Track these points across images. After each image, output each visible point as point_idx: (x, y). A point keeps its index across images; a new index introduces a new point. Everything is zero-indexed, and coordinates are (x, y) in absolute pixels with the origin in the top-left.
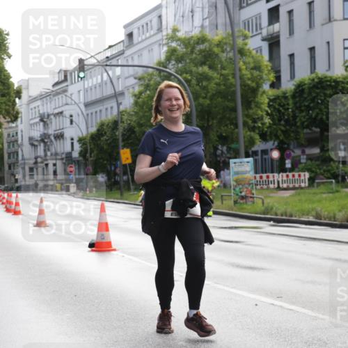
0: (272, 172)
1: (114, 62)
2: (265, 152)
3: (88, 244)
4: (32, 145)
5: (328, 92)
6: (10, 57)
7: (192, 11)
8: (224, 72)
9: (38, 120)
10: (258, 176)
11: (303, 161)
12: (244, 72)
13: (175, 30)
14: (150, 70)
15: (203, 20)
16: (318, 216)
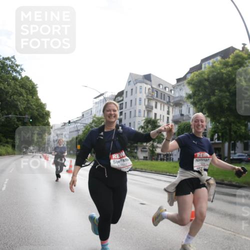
14: (88, 125)
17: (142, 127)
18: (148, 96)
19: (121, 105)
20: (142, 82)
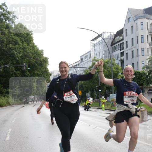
1: (77, 66)
5: (138, 76)
6: (49, 65)
7: (99, 53)
8: (108, 69)
12: (114, 69)
13: (95, 58)
14: (87, 69)
15: (102, 55)
17: (147, 67)
18: (150, 32)
19: (121, 45)
20: (143, 17)
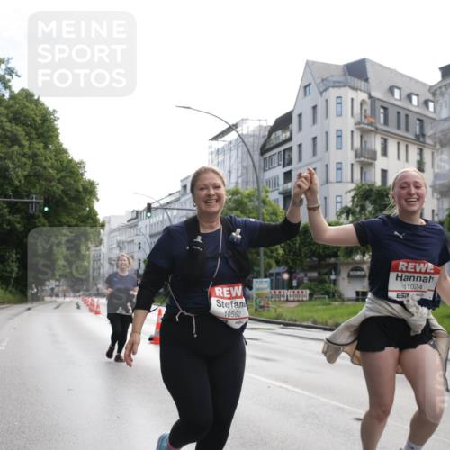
0: (283, 288)
1: (172, 206)
2: (278, 274)
3: (148, 338)
4: (110, 263)
6: (98, 200)
7: (230, 172)
8: (251, 215)
9: (115, 246)
10: (273, 291)
11: (306, 280)
12: (265, 216)
15: (238, 178)
16: (315, 322)
17: (349, 211)
19: (287, 153)
20: (342, 85)
